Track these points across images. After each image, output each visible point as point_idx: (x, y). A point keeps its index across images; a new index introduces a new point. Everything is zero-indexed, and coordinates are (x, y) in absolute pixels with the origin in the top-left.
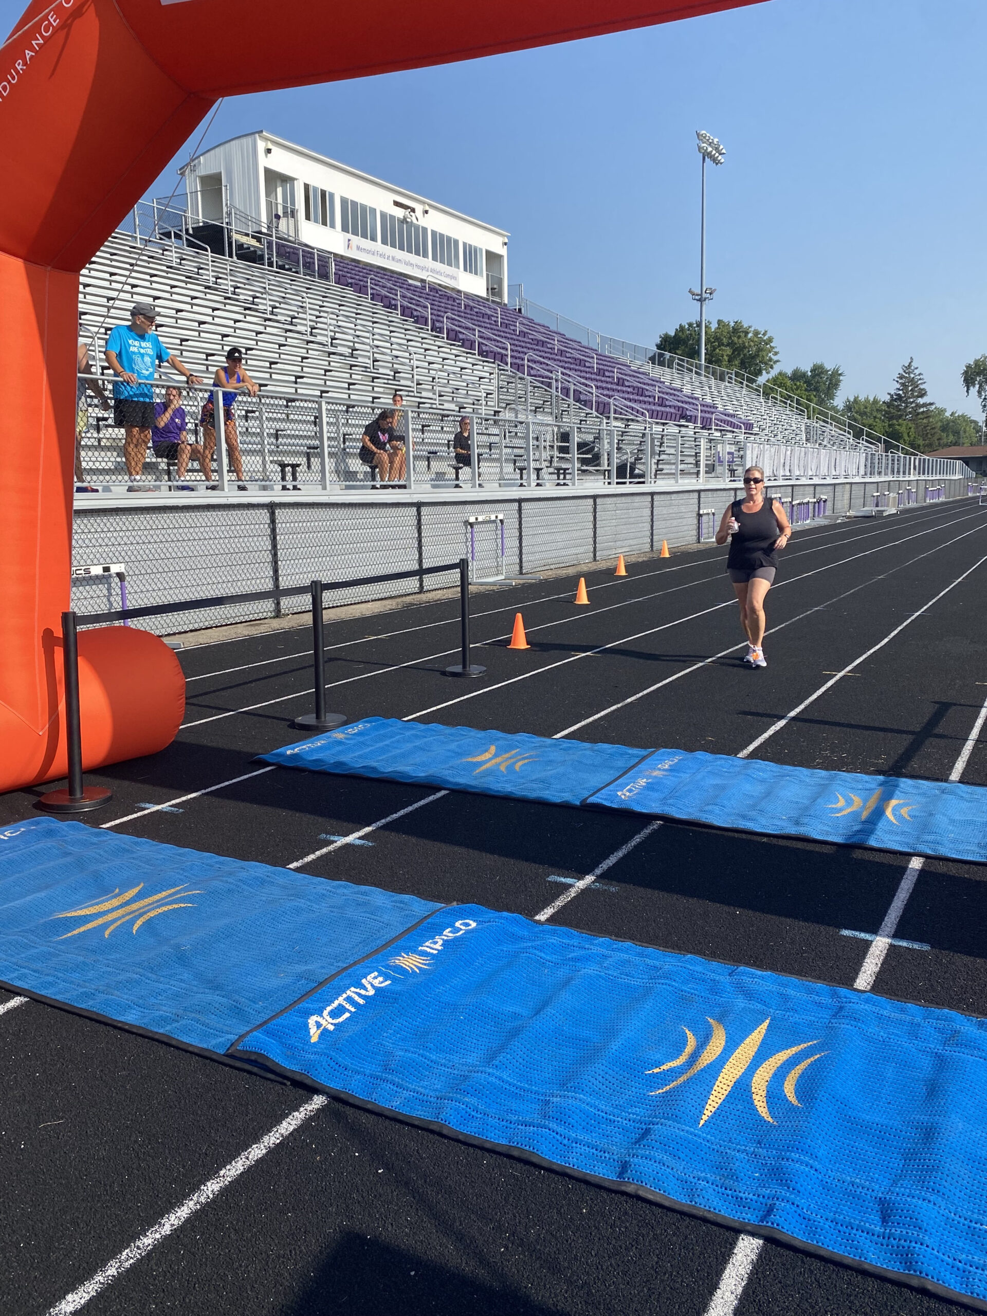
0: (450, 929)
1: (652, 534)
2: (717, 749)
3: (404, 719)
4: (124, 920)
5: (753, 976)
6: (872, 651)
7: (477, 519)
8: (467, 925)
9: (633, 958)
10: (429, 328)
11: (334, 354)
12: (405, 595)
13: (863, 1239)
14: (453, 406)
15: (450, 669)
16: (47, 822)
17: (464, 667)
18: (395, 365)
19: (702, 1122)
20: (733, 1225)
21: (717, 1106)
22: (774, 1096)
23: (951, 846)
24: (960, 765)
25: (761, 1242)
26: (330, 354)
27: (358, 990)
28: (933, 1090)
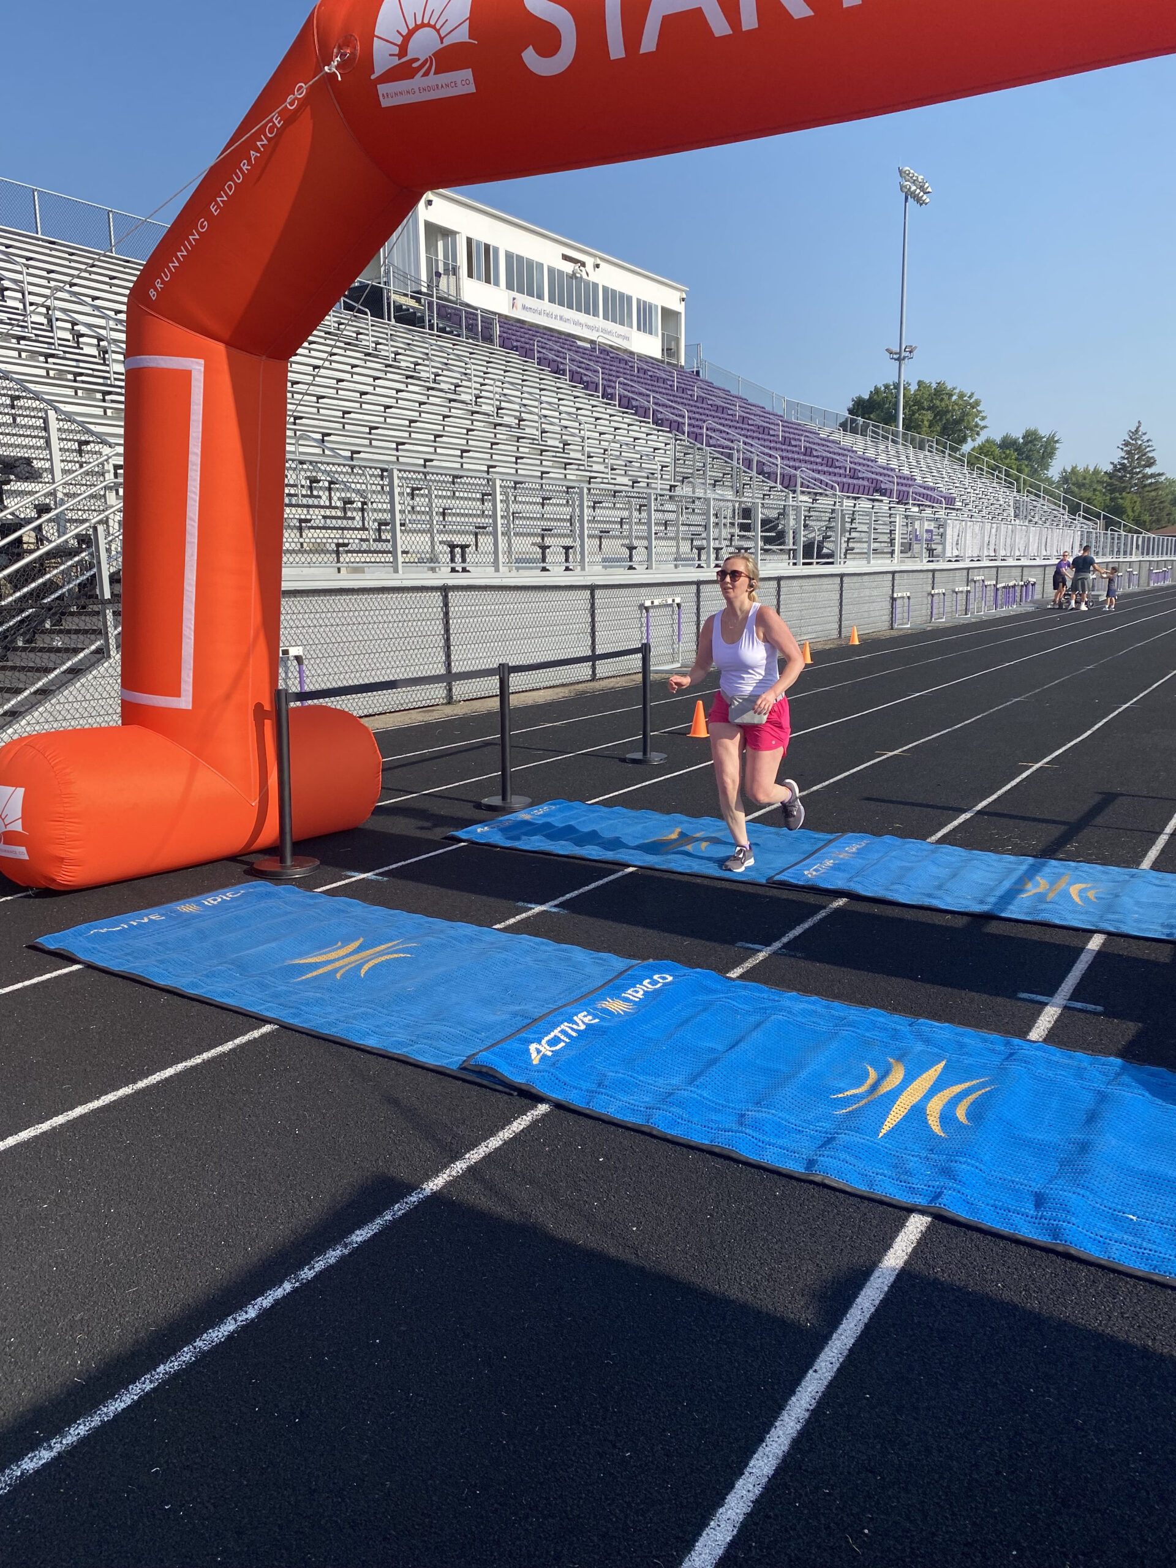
0: (648, 980)
1: (840, 620)
2: (905, 833)
3: (589, 802)
4: (350, 966)
5: (932, 1026)
6: (1072, 743)
7: (652, 603)
8: (664, 978)
9: (819, 1009)
10: (600, 395)
11: (500, 425)
12: (578, 683)
13: (1017, 1219)
14: (625, 480)
15: (629, 756)
16: (261, 886)
17: (645, 753)
18: (564, 437)
19: (881, 1135)
20: (906, 1205)
21: (894, 1123)
22: (947, 1118)
23: (1135, 924)
24: (1153, 853)
25: (930, 1219)
26: (496, 425)
27: (570, 1025)
28: (1092, 1118)
